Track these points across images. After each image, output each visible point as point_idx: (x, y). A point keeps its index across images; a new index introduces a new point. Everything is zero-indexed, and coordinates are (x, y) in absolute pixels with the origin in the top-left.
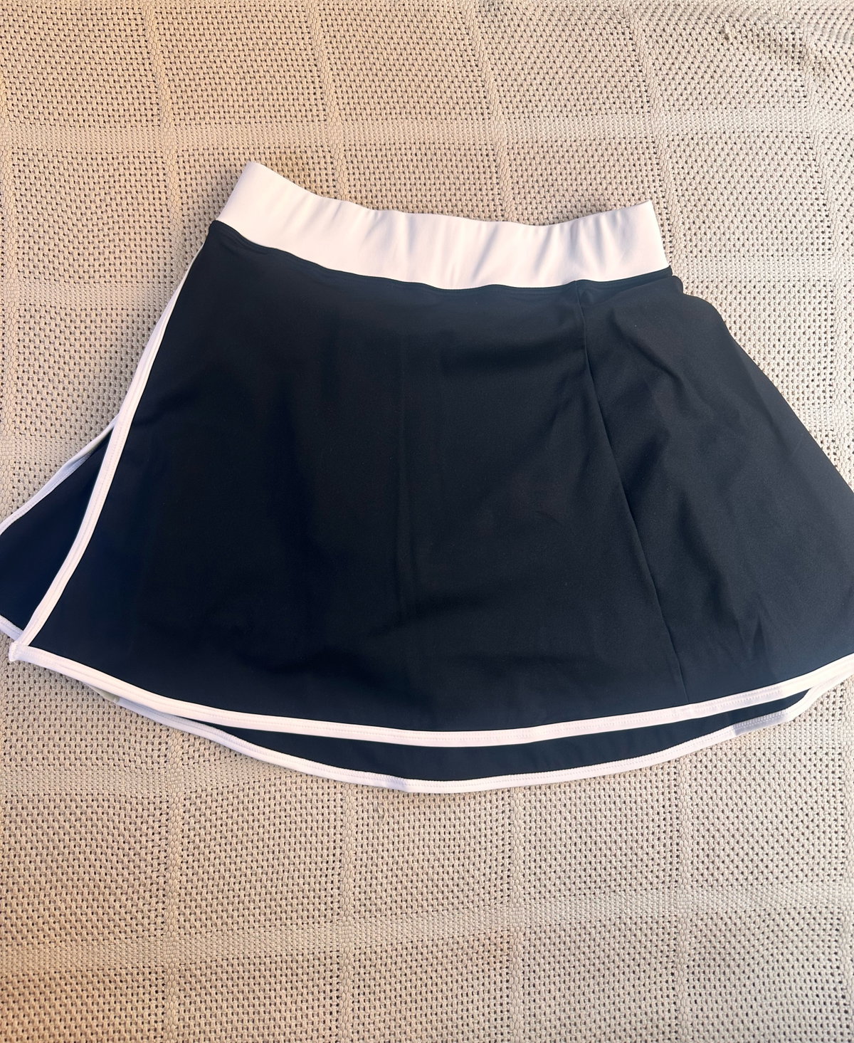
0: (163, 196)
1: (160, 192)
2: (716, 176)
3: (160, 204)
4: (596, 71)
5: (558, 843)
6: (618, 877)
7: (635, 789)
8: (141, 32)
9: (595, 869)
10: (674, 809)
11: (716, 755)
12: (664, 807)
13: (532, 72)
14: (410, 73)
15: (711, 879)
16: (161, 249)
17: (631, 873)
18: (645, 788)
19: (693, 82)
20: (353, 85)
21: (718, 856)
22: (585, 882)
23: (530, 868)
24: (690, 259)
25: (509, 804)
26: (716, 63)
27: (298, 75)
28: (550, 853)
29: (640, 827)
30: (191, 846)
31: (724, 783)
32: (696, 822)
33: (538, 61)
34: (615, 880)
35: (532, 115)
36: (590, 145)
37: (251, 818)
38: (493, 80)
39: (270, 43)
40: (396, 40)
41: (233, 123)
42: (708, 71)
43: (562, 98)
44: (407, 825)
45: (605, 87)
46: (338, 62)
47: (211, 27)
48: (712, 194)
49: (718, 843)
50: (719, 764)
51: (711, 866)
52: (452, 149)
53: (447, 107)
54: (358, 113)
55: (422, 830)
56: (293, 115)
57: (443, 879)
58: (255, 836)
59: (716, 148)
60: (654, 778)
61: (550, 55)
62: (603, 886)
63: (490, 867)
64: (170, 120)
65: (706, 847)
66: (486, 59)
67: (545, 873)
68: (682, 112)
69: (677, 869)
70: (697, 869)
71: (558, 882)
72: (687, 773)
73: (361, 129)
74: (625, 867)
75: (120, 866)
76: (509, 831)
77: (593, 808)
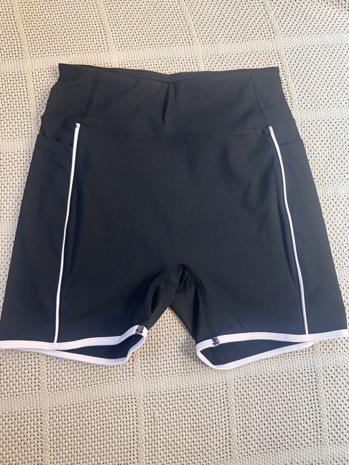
0: (26, 94)
1: (24, 92)
2: (311, 67)
3: (24, 98)
4: (246, 19)
5: (255, 424)
6: (289, 441)
7: (294, 392)
8: (11, 13)
9: (276, 437)
10: (316, 401)
11: (336, 370)
12: (310, 400)
13: (213, 21)
14: (150, 25)
15: (339, 439)
16: (26, 121)
17: (296, 438)
18: (300, 391)
19: (295, 22)
20: (122, 32)
21: (342, 426)
22: (271, 445)
23: (241, 439)
24: (301, 110)
25: (227, 405)
26: (306, 12)
27: (93, 29)
28: (251, 430)
29: (298, 413)
30: (55, 438)
31: (342, 386)
32: (329, 407)
33: (216, 16)
34: (288, 443)
35: (214, 42)
36: (245, 56)
37: (87, 422)
38: (193, 26)
39: (78, 14)
40: (142, 9)
41: (61, 55)
42: (303, 16)
43: (229, 33)
44: (172, 420)
45: (251, 27)
46: (113, 21)
47: (47, 8)
48: (310, 77)
49: (342, 419)
50: (339, 375)
51: (339, 432)
52: (175, 60)
53: (171, 40)
54: (125, 46)
55: (181, 423)
56: (91, 49)
57: (194, 449)
58: (90, 432)
59: (310, 54)
60: (304, 386)
61: (222, 12)
62: (281, 446)
63: (219, 440)
64: (28, 55)
65: (335, 421)
66: (189, 16)
67: (249, 441)
68: (291, 37)
69: (320, 434)
70: (332, 434)
71: (256, 446)
72: (322, 381)
73: (127, 54)
74: (293, 435)
75: (17, 451)
76: (228, 420)
77: (273, 404)
